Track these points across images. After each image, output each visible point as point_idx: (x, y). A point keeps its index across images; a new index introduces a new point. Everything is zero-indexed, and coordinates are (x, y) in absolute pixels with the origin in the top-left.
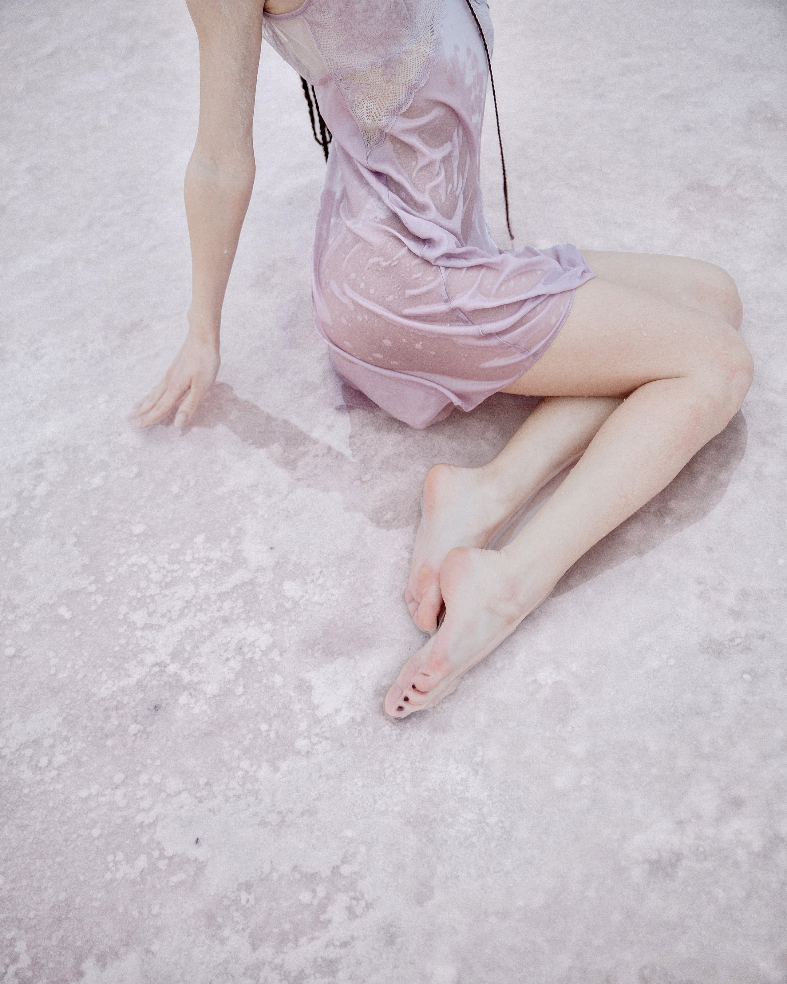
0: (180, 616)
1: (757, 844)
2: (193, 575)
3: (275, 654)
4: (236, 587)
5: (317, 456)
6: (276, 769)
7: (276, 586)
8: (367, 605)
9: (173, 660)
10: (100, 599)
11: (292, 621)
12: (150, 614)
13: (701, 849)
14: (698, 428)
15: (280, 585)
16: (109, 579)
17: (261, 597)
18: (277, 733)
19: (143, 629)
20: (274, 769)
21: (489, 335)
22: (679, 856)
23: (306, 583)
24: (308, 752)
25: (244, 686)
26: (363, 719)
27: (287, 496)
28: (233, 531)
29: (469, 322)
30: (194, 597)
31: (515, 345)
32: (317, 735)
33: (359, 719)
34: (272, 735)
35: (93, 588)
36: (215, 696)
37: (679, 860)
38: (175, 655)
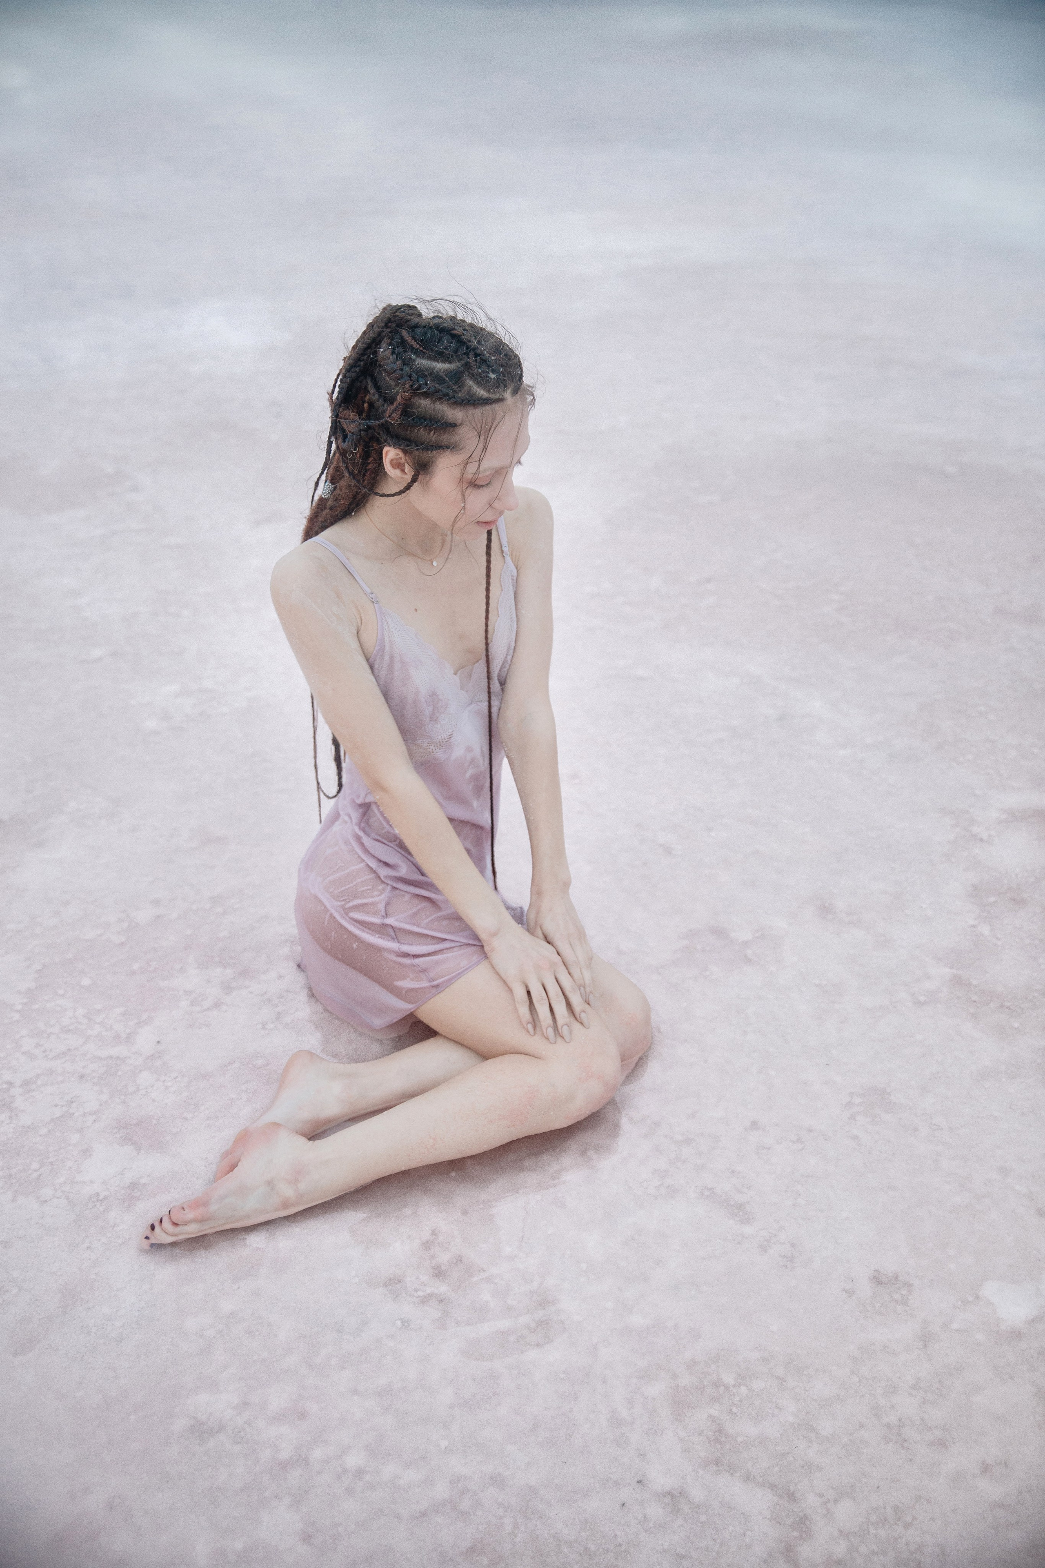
0: (55, 1058)
1: (284, 1455)
2: (90, 1032)
3: (90, 1119)
4: (111, 1057)
5: (252, 993)
6: (14, 1200)
7: (137, 1071)
8: (186, 1119)
9: (21, 1086)
10: (17, 1016)
11: (124, 1102)
12: (37, 1046)
13: (243, 1434)
14: (528, 1107)
15: (140, 1071)
16: (36, 1007)
17: (120, 1073)
18: (40, 1175)
19: (23, 1053)
20: (13, 1200)
21: (406, 955)
22: (221, 1429)
23: (157, 1080)
24: (46, 1201)
25: (49, 1131)
26: (105, 1198)
27: (205, 1010)
28: (145, 1016)
29: (396, 940)
30: (77, 1049)
31: (424, 971)
32: (64, 1192)
33: (102, 1197)
34: (35, 1175)
35: (19, 1007)
36: (24, 1127)
37: (219, 1432)
38: (25, 1083)
